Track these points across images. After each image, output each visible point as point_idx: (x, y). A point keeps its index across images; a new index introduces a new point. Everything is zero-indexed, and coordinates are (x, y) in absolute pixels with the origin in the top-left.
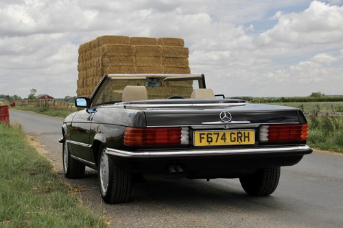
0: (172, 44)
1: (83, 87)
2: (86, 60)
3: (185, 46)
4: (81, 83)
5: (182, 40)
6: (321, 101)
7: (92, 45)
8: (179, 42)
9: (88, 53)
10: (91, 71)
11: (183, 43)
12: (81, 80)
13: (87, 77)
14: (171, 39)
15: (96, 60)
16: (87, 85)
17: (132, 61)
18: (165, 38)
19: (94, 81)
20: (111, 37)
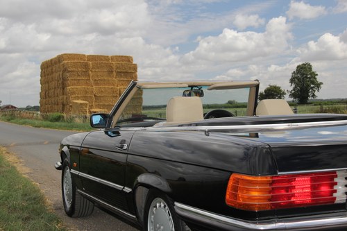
0: (123, 61)
1: (46, 98)
2: (48, 75)
3: (134, 63)
4: (43, 94)
5: (131, 57)
6: (238, 107)
7: (53, 62)
8: (128, 59)
9: (50, 69)
10: (53, 84)
11: (132, 60)
12: (44, 92)
13: (49, 89)
14: (122, 56)
15: (57, 74)
16: (49, 97)
17: (89, 75)
18: (116, 56)
19: (56, 92)
20: (70, 54)
